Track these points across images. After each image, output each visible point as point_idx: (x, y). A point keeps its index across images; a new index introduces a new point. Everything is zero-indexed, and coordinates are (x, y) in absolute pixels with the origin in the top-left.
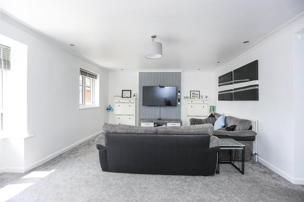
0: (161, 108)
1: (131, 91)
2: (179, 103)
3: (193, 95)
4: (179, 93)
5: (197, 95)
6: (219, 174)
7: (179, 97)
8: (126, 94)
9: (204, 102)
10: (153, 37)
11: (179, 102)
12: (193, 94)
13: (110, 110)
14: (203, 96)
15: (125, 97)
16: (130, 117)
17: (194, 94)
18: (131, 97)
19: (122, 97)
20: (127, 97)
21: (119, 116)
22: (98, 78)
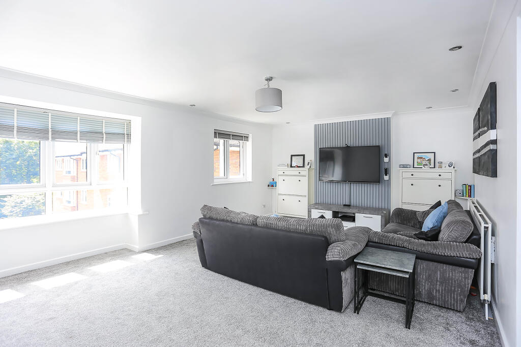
0: (352, 185)
1: (304, 156)
2: (386, 178)
3: (419, 160)
4: (386, 157)
5: (429, 160)
6: (358, 314)
7: (386, 165)
8: (296, 160)
9: (440, 175)
10: (267, 80)
11: (386, 175)
12: (418, 158)
13: (272, 186)
14: (441, 163)
15: (295, 167)
16: (300, 198)
17: (421, 158)
18: (303, 166)
19: (291, 167)
20: (299, 167)
21: (284, 197)
22: (250, 139)
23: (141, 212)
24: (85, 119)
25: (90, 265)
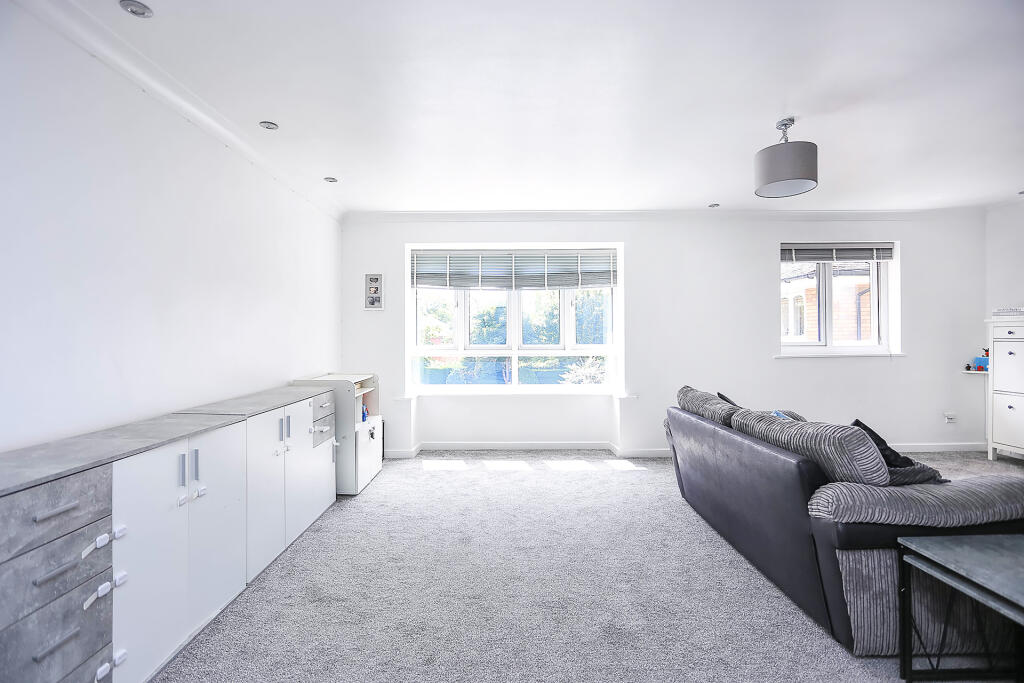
13: (980, 368)
21: (1011, 400)
22: (897, 252)
23: (624, 395)
24: (555, 257)
25: (549, 458)
